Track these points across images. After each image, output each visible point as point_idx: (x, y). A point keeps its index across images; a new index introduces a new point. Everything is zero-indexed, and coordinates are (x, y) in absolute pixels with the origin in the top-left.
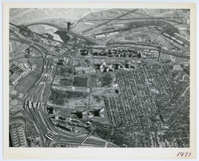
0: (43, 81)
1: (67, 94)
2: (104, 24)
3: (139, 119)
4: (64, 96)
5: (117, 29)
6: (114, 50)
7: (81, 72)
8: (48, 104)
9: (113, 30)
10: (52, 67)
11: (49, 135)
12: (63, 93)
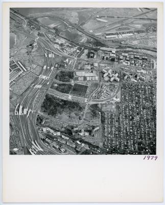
0: (40, 84)
1: (61, 103)
2: (119, 22)
3: (136, 145)
4: (58, 105)
5: (132, 29)
6: (124, 56)
7: (83, 78)
8: (39, 112)
9: (128, 31)
10: (52, 68)
11: (33, 150)
12: (58, 102)
